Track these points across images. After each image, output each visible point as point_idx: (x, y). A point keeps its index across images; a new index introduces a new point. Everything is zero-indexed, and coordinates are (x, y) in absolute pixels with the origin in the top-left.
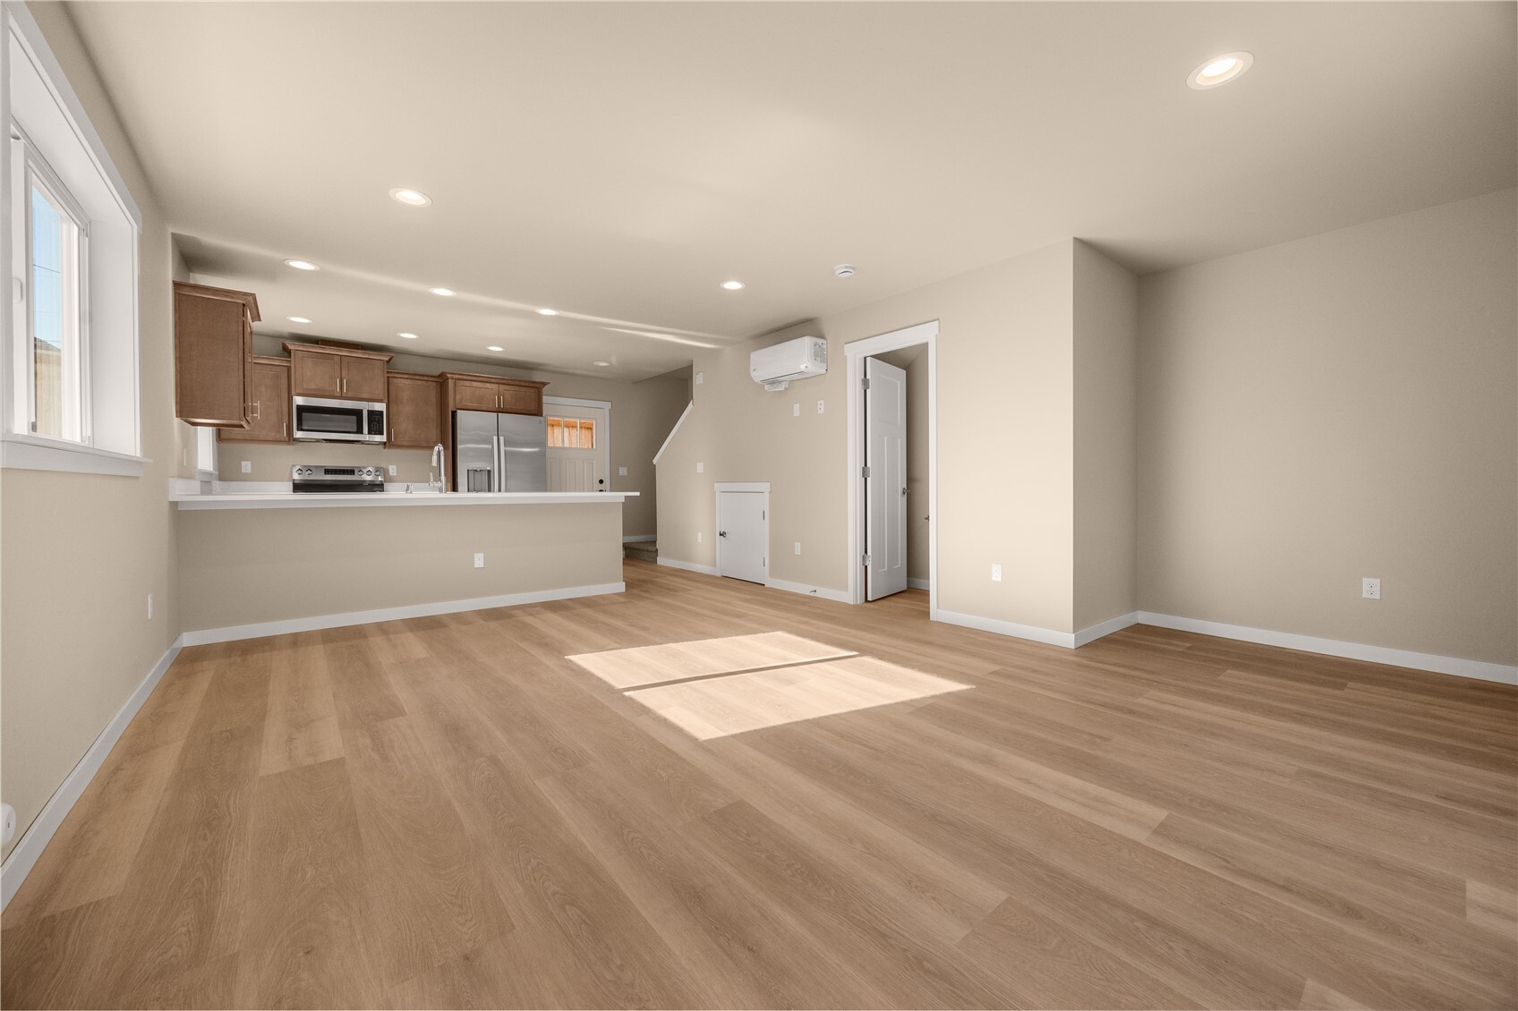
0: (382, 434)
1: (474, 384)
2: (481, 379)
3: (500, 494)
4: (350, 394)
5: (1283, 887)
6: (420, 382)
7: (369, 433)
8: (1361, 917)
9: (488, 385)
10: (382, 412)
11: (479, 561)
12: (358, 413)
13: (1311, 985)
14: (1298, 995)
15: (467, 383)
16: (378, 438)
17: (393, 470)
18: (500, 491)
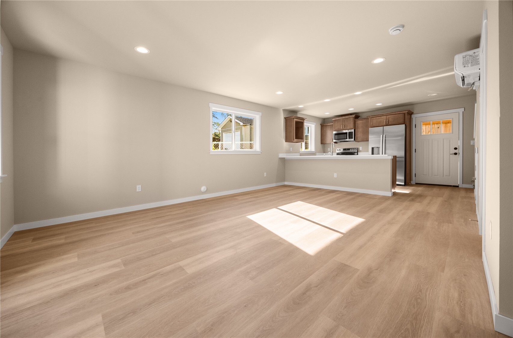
0: (353, 138)
1: (377, 118)
2: (379, 116)
3: (385, 155)
4: (345, 129)
5: (145, 280)
6: (364, 121)
7: (349, 138)
8: (125, 289)
9: (382, 117)
10: (353, 132)
11: (335, 175)
12: (346, 133)
13: (123, 268)
14: (124, 265)
15: (375, 118)
16: (351, 140)
17: (361, 148)
18: (382, 154)
